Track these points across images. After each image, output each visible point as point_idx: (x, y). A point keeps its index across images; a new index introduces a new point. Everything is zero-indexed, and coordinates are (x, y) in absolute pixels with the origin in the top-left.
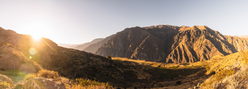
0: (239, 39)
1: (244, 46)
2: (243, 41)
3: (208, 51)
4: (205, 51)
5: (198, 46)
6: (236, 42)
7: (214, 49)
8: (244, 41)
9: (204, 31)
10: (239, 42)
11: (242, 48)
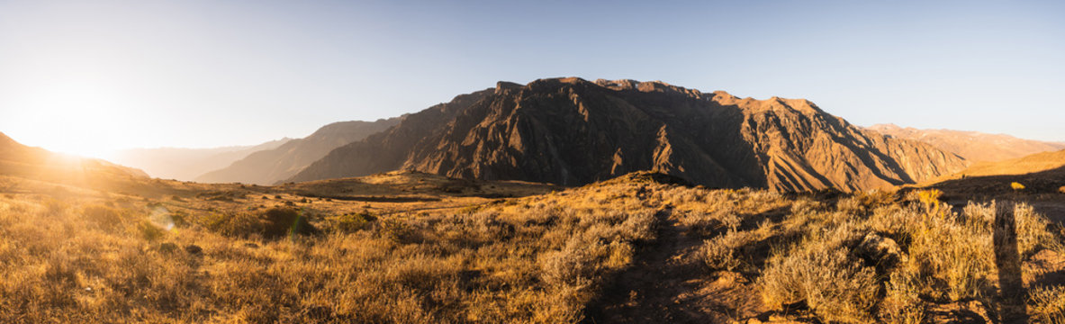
0: (903, 144)
1: (922, 161)
2: (917, 151)
3: (853, 175)
4: (848, 175)
5: (824, 163)
6: (900, 152)
7: (864, 170)
8: (920, 150)
9: (817, 119)
10: (907, 151)
11: (919, 169)
